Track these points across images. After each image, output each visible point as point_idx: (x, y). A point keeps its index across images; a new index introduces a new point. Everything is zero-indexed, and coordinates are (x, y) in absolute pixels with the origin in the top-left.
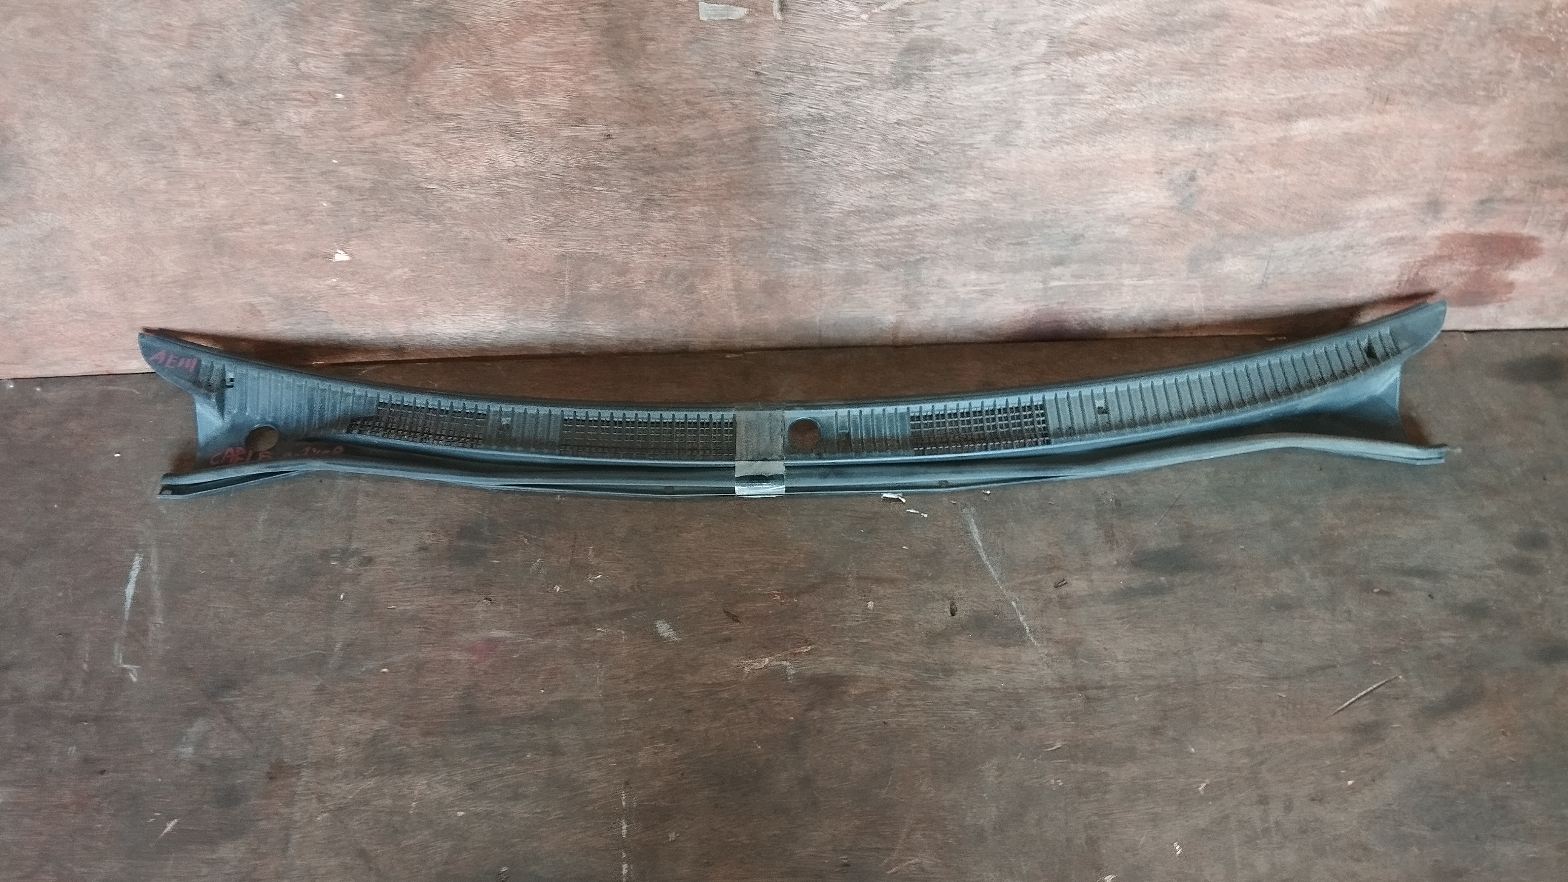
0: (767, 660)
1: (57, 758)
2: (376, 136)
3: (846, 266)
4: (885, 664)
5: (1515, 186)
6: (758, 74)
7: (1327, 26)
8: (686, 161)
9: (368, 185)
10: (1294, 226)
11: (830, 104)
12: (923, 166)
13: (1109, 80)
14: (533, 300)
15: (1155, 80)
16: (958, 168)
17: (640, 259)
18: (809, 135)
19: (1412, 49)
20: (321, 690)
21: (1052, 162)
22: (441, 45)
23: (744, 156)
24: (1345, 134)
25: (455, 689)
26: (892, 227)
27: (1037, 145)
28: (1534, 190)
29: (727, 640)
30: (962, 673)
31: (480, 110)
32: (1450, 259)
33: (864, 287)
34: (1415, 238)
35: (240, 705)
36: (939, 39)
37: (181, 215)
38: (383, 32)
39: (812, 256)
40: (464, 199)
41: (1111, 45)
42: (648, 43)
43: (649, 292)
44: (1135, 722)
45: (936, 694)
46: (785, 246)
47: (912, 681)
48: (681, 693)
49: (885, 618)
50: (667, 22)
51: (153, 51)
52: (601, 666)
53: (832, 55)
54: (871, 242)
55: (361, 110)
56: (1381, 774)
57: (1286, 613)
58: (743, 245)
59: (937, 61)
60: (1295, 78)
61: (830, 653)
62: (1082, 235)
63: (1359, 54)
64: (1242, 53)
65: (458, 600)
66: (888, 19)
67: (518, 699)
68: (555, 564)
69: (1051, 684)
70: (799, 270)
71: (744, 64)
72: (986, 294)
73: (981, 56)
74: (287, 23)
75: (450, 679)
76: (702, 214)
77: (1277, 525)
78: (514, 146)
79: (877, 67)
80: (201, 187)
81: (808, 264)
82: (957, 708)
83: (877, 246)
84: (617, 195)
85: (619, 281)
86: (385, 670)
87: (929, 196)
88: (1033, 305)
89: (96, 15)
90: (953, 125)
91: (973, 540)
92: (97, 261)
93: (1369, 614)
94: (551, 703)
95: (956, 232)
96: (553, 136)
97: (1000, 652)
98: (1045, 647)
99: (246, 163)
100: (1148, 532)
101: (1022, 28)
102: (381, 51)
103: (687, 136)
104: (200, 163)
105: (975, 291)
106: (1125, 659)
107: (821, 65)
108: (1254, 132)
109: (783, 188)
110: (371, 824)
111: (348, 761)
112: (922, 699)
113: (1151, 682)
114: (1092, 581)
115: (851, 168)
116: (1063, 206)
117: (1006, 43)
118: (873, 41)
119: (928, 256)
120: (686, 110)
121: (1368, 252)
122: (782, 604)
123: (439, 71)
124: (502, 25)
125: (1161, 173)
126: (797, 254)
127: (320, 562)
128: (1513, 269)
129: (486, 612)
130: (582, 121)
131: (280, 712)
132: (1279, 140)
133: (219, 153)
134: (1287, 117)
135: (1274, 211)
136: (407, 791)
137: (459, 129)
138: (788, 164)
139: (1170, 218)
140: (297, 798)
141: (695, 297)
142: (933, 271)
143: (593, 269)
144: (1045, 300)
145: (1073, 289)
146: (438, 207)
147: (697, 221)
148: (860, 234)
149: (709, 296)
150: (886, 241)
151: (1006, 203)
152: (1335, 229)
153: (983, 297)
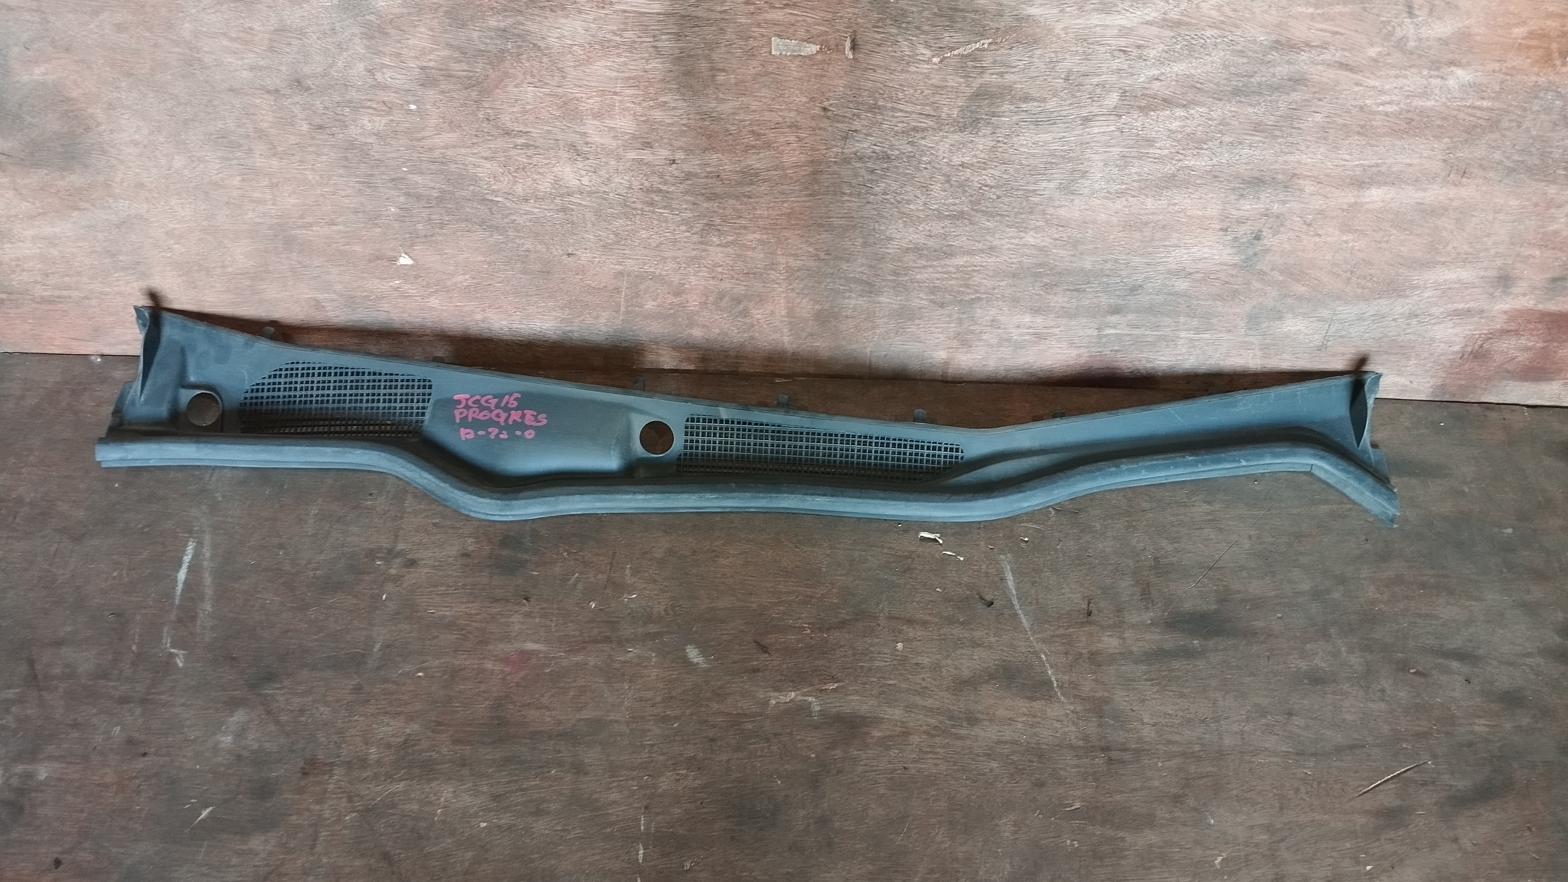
0: (793, 694)
1: (102, 737)
2: (446, 147)
3: (901, 300)
4: (909, 708)
6: (825, 109)
7: (1408, 97)
8: (748, 189)
9: (435, 194)
10: (1359, 291)
11: (897, 143)
12: (983, 209)
13: (1180, 136)
14: (589, 314)
15: (1227, 139)
16: (1020, 213)
17: (697, 280)
18: (872, 171)
19: (1494, 125)
20: (358, 689)
21: (1116, 213)
22: (515, 64)
23: (807, 189)
24: (1418, 203)
25: (487, 699)
26: (949, 266)
27: (1103, 194)
29: (756, 670)
30: (987, 723)
31: (549, 128)
32: (1517, 334)
33: (917, 322)
34: (1482, 311)
35: (281, 699)
36: (1010, 86)
37: (254, 211)
38: (459, 48)
39: (867, 288)
40: (528, 213)
41: (1185, 103)
42: (718, 73)
43: (703, 314)
44: (1157, 788)
45: (959, 743)
46: (841, 278)
47: (935, 727)
48: (706, 721)
49: (914, 661)
50: (737, 55)
51: (235, 53)
52: (629, 688)
53: (900, 95)
54: (927, 279)
55: (433, 122)
56: (1401, 861)
57: (1319, 687)
58: (799, 274)
59: (1006, 107)
60: (1371, 145)
61: (856, 692)
62: (1141, 287)
63: (1439, 126)
64: (1318, 118)
65: (496, 609)
66: (960, 64)
67: (547, 713)
68: (592, 580)
69: (1074, 742)
70: (853, 302)
71: (812, 99)
72: (1040, 337)
73: (1051, 105)
74: (366, 34)
75: (483, 688)
76: (761, 241)
77: (1317, 595)
78: (580, 165)
79: (945, 109)
80: (273, 186)
81: (863, 296)
82: (977, 758)
83: (933, 283)
84: (678, 219)
85: (675, 300)
86: (420, 674)
87: (989, 238)
88: (1086, 350)
89: (181, 14)
90: (1017, 171)
91: (1007, 588)
92: (170, 249)
93: (1403, 695)
94: (580, 720)
95: (1014, 276)
96: (619, 159)
97: (1027, 705)
98: (1072, 703)
99: (319, 165)
100: (1185, 593)
101: (1095, 80)
102: (457, 66)
103: (751, 165)
104: (275, 162)
105: (1028, 334)
106: (1152, 722)
107: (889, 105)
108: (1325, 197)
109: (842, 222)
110: (396, 828)
111: (379, 763)
112: (944, 747)
113: (1175, 748)
114: (1124, 639)
115: (912, 207)
116: (1124, 257)
117: (1078, 94)
118: (945, 84)
119: (984, 296)
120: (751, 140)
121: (1433, 321)
122: (812, 638)
123: (511, 88)
124: (575, 48)
125: (1226, 230)
126: (852, 286)
127: (366, 560)
129: (522, 623)
130: (648, 145)
131: (317, 708)
132: (1350, 205)
133: (293, 155)
134: (1359, 184)
135: (1339, 275)
136: (433, 798)
137: (527, 146)
138: (849, 198)
139: (1233, 276)
140: (327, 795)
141: (748, 321)
142: (988, 311)
143: (649, 287)
144: (1099, 347)
145: (1128, 338)
146: (502, 219)
147: (755, 248)
148: (916, 270)
149: (762, 321)
150: (942, 279)
151: (1066, 250)
152: (1401, 296)
153: (1036, 340)
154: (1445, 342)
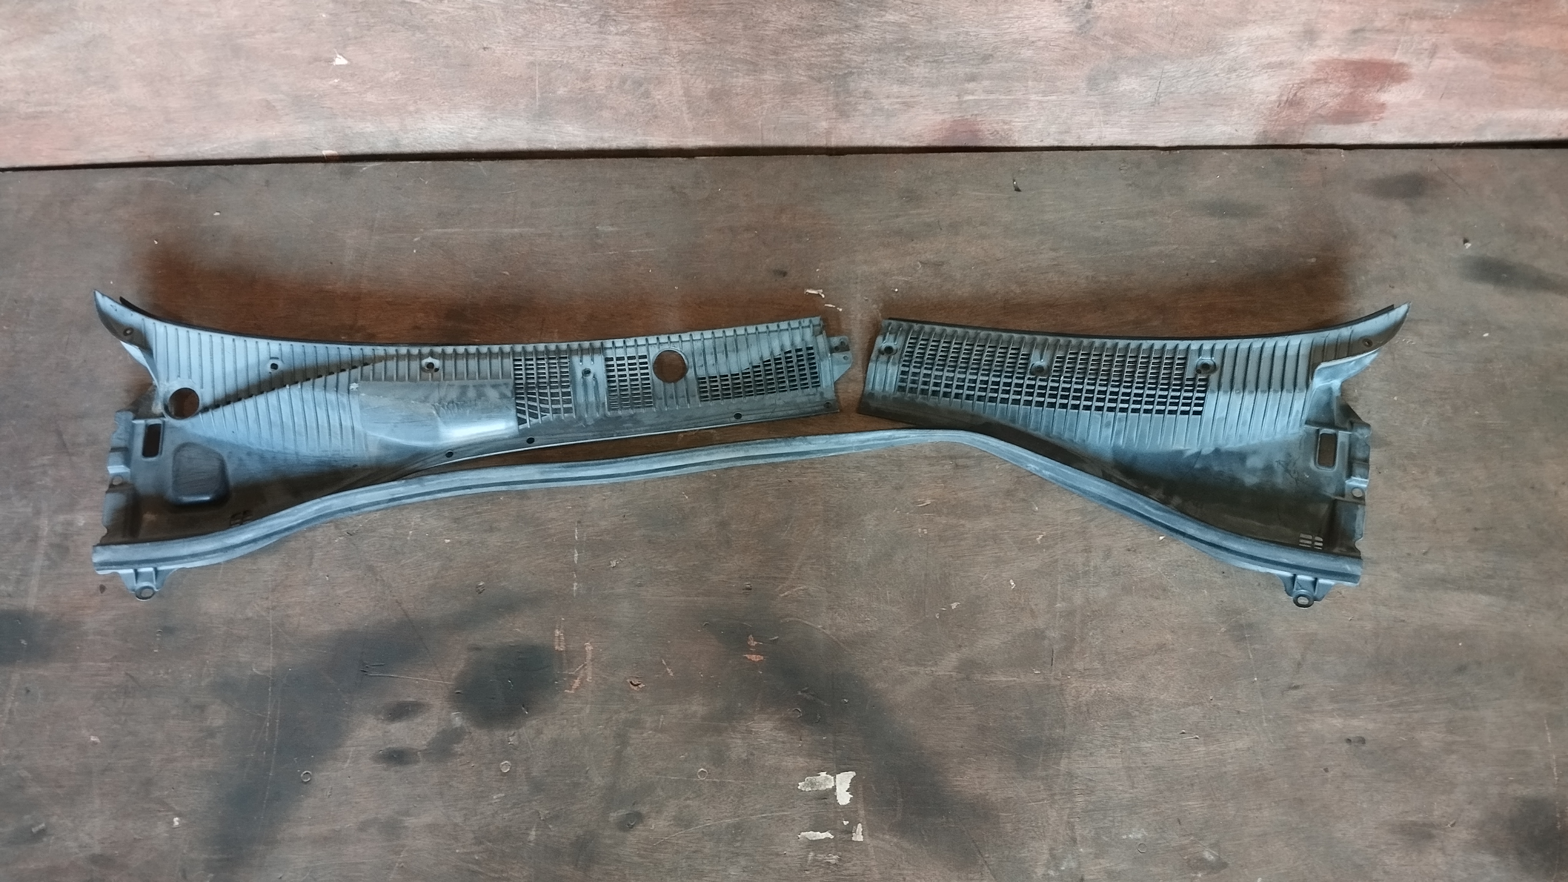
3: (782, 77)
5: (1385, 18)
10: (1183, 50)
14: (510, 101)
17: (600, 67)
26: (821, 44)
28: (1402, 21)
32: (1326, 82)
33: (799, 96)
34: (1292, 63)
37: (202, 24)
39: (752, 68)
40: (443, 12)
43: (611, 96)
46: (727, 59)
54: (804, 57)
58: (691, 57)
62: (991, 55)
70: (741, 80)
76: (654, 29)
81: (749, 75)
82: (848, 470)
83: (810, 60)
84: (577, 12)
85: (584, 86)
87: (854, 18)
88: (949, 116)
92: (133, 63)
95: (879, 50)
105: (897, 103)
109: (723, 8)
110: (377, 547)
112: (821, 463)
116: (974, 29)
119: (855, 70)
121: (1250, 75)
125: (1060, 1)
126: (738, 65)
128: (1385, 92)
135: (1163, 37)
136: (405, 523)
139: (1070, 42)
141: (650, 101)
142: (860, 83)
143: (559, 75)
144: (960, 112)
145: (984, 103)
146: (422, 19)
147: (649, 35)
148: (793, 49)
149: (663, 101)
150: (817, 57)
151: (922, 25)
152: (1220, 54)
153: (906, 108)
154: (1262, 93)
